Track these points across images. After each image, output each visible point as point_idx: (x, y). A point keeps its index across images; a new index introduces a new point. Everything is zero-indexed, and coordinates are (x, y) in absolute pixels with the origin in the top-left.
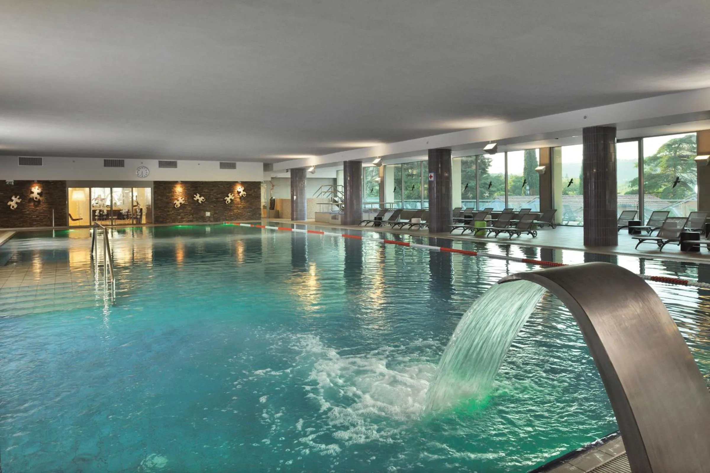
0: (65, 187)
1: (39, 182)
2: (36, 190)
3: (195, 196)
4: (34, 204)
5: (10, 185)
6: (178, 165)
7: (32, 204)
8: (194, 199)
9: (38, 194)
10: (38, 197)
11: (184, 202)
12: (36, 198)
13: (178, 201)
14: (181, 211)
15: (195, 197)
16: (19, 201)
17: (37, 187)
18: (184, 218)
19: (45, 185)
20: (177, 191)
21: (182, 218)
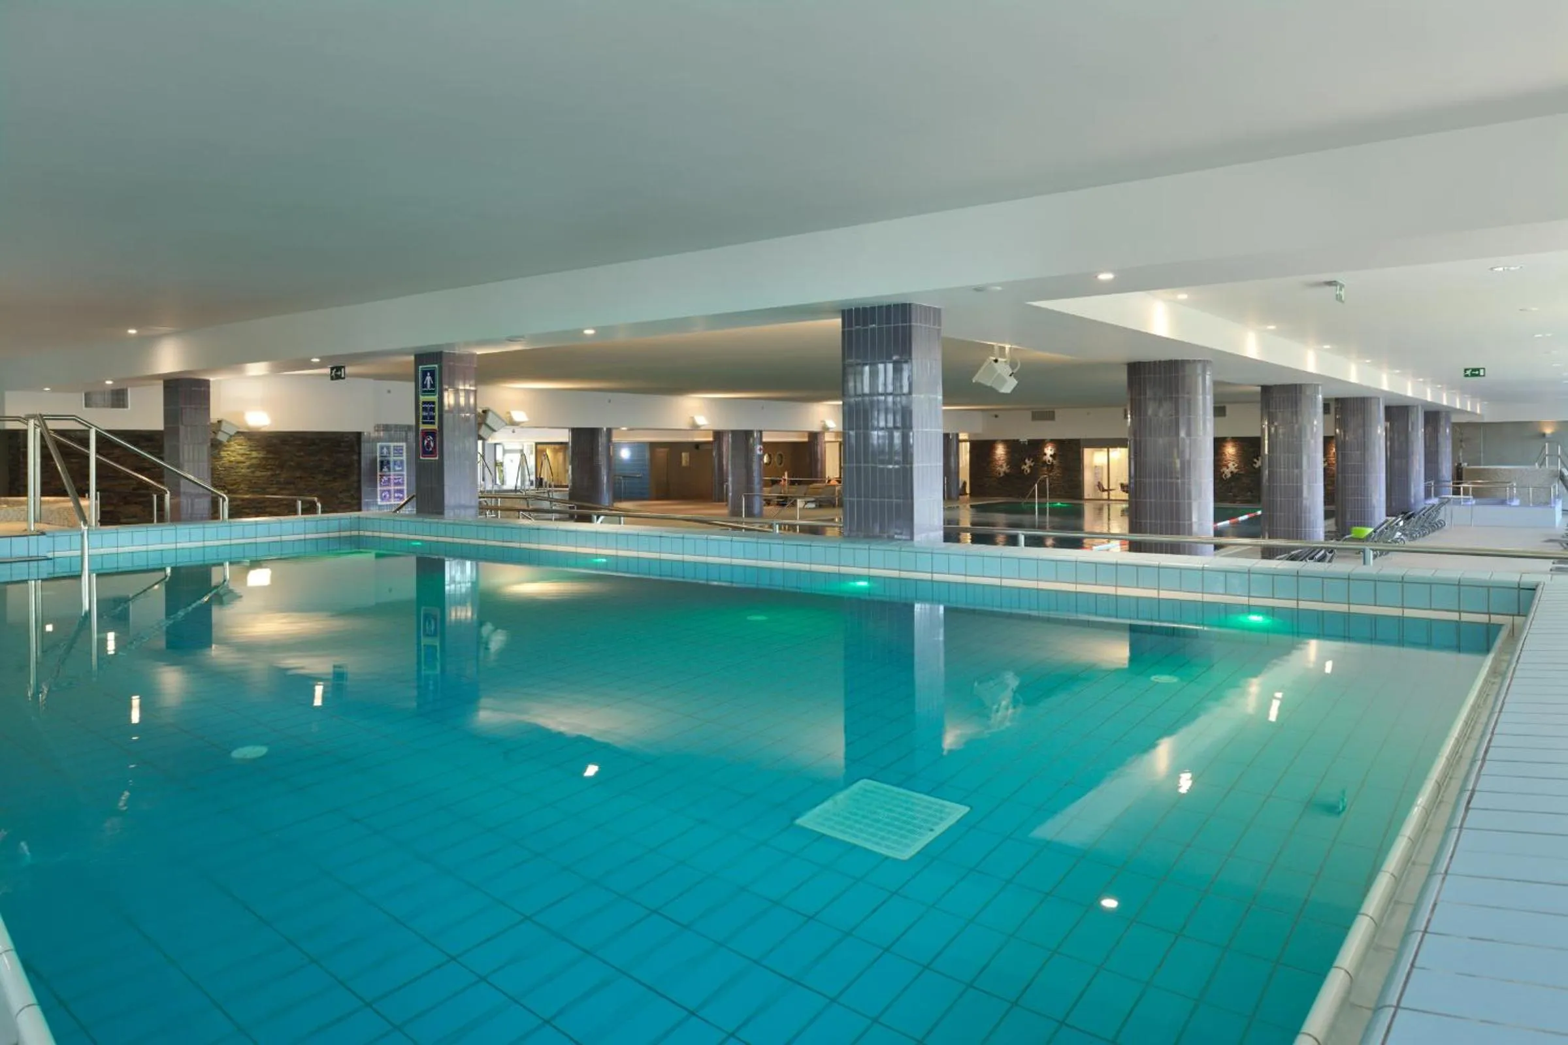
0: (1080, 448)
1: (1053, 441)
2: (1049, 451)
3: (1255, 460)
4: (1048, 468)
5: (1024, 444)
6: (1228, 412)
7: (1045, 468)
8: (1254, 465)
9: (1051, 456)
10: (1051, 459)
11: (1237, 470)
12: (1049, 461)
13: (1228, 468)
14: (1233, 484)
15: (1255, 463)
16: (1032, 465)
17: (1050, 448)
18: (1237, 496)
19: (1059, 444)
20: (1226, 453)
21: (1235, 496)
